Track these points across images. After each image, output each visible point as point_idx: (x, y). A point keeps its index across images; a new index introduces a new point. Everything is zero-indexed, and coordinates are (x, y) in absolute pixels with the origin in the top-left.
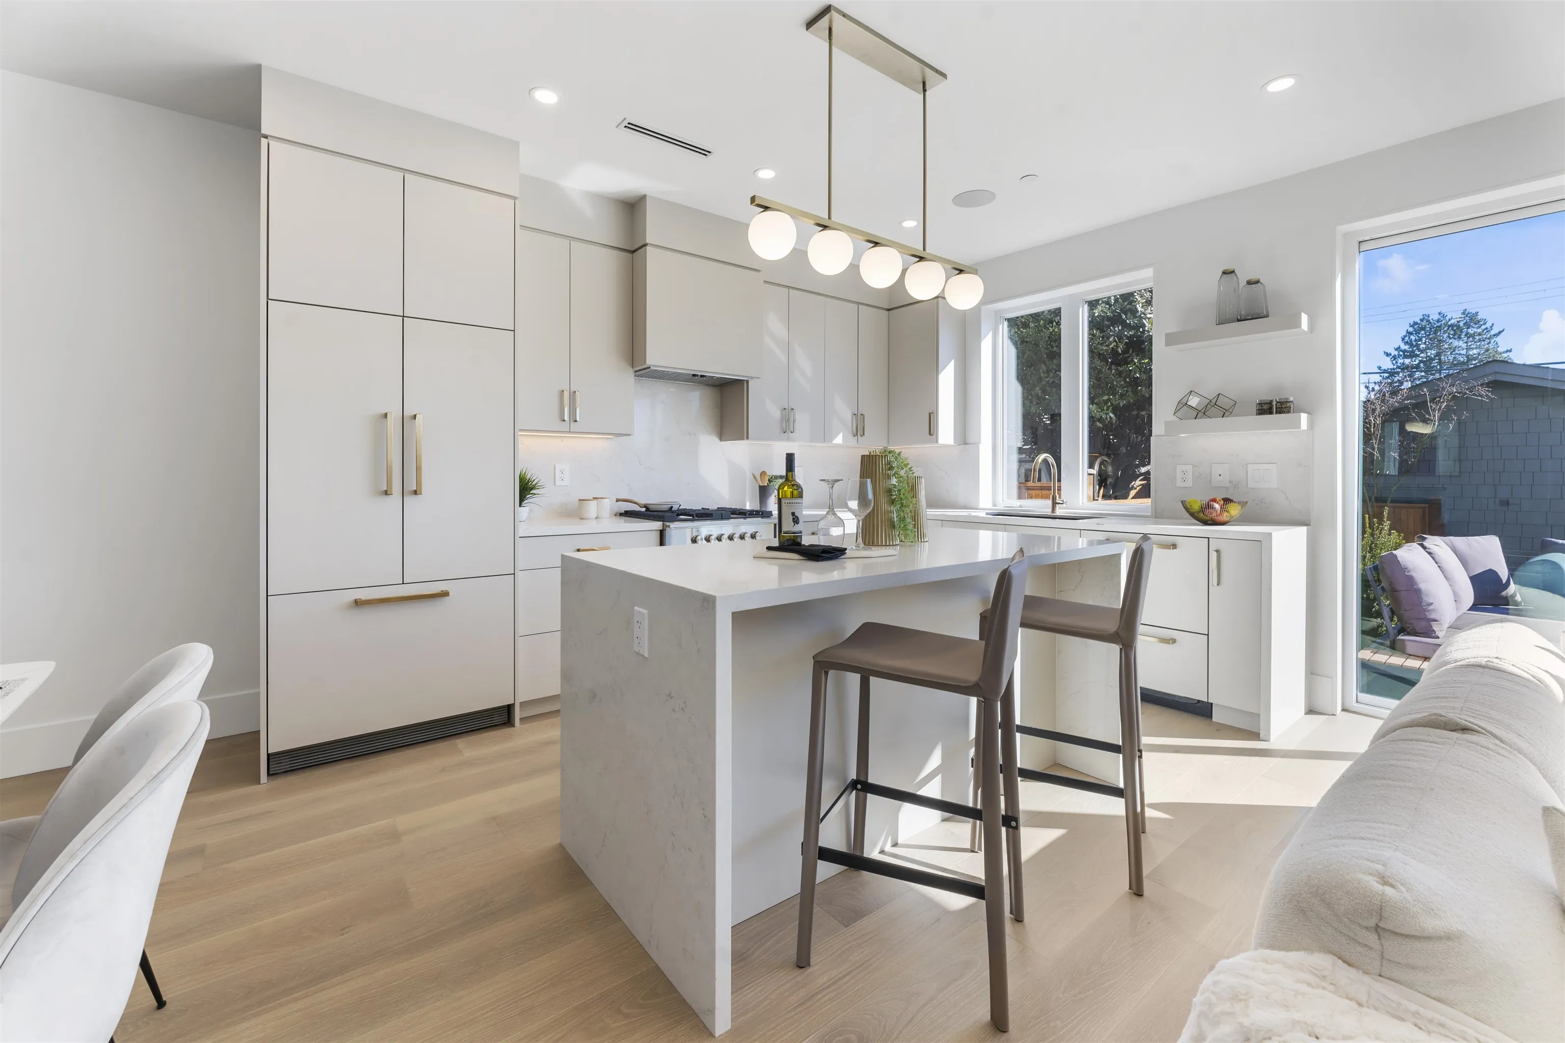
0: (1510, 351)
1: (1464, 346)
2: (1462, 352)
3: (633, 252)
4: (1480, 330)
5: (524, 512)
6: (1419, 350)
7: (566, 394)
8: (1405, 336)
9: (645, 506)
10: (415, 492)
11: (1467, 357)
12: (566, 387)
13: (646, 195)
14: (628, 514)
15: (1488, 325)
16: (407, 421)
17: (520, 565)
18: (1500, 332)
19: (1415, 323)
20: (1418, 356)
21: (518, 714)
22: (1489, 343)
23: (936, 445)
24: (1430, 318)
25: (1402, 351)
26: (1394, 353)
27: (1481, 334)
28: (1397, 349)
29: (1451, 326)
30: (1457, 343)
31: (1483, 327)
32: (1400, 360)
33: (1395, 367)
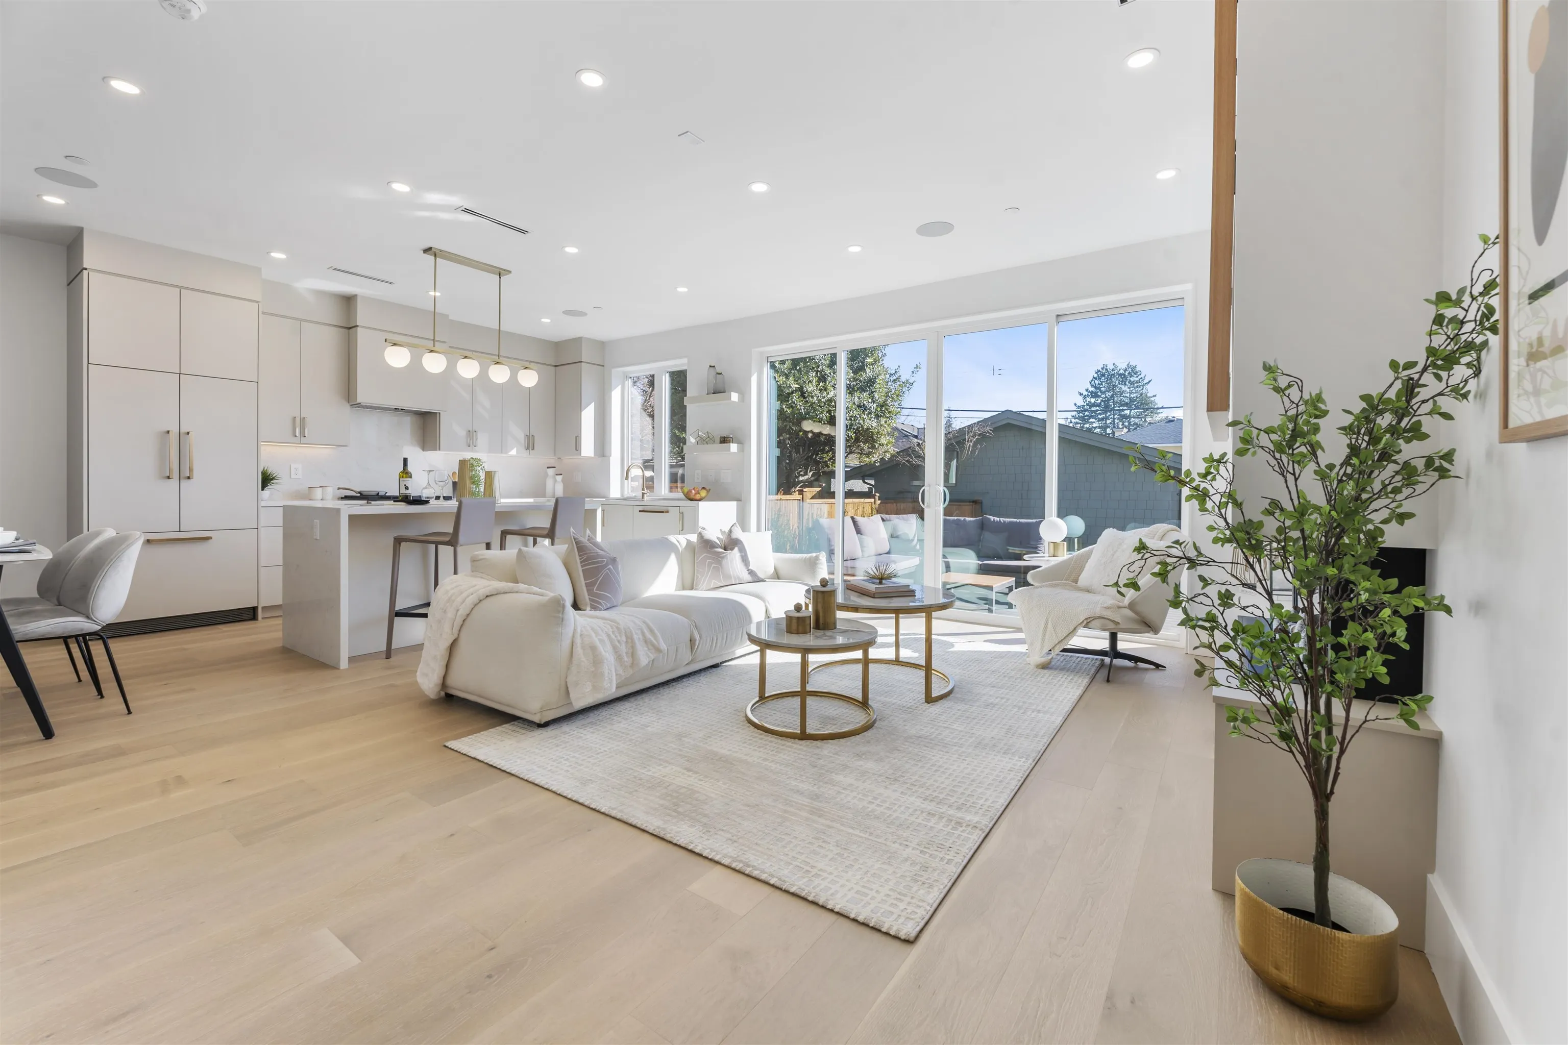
0: (1155, 396)
1: (1128, 390)
2: (1127, 395)
3: (350, 328)
4: (1138, 379)
5: (266, 493)
6: (1100, 391)
7: (298, 420)
8: (1092, 381)
9: (359, 493)
10: (189, 478)
11: (1130, 399)
12: (297, 415)
13: (357, 295)
14: (347, 498)
15: (1142, 376)
16: (183, 436)
17: (262, 524)
18: (1150, 381)
19: (1099, 371)
20: (1099, 396)
21: (260, 614)
22: (1143, 389)
23: (579, 457)
24: (1108, 368)
25: (1089, 392)
26: (1085, 393)
27: (1137, 382)
28: (1087, 390)
29: (1120, 375)
30: (1124, 388)
31: (1140, 377)
32: (1088, 399)
33: (1085, 404)
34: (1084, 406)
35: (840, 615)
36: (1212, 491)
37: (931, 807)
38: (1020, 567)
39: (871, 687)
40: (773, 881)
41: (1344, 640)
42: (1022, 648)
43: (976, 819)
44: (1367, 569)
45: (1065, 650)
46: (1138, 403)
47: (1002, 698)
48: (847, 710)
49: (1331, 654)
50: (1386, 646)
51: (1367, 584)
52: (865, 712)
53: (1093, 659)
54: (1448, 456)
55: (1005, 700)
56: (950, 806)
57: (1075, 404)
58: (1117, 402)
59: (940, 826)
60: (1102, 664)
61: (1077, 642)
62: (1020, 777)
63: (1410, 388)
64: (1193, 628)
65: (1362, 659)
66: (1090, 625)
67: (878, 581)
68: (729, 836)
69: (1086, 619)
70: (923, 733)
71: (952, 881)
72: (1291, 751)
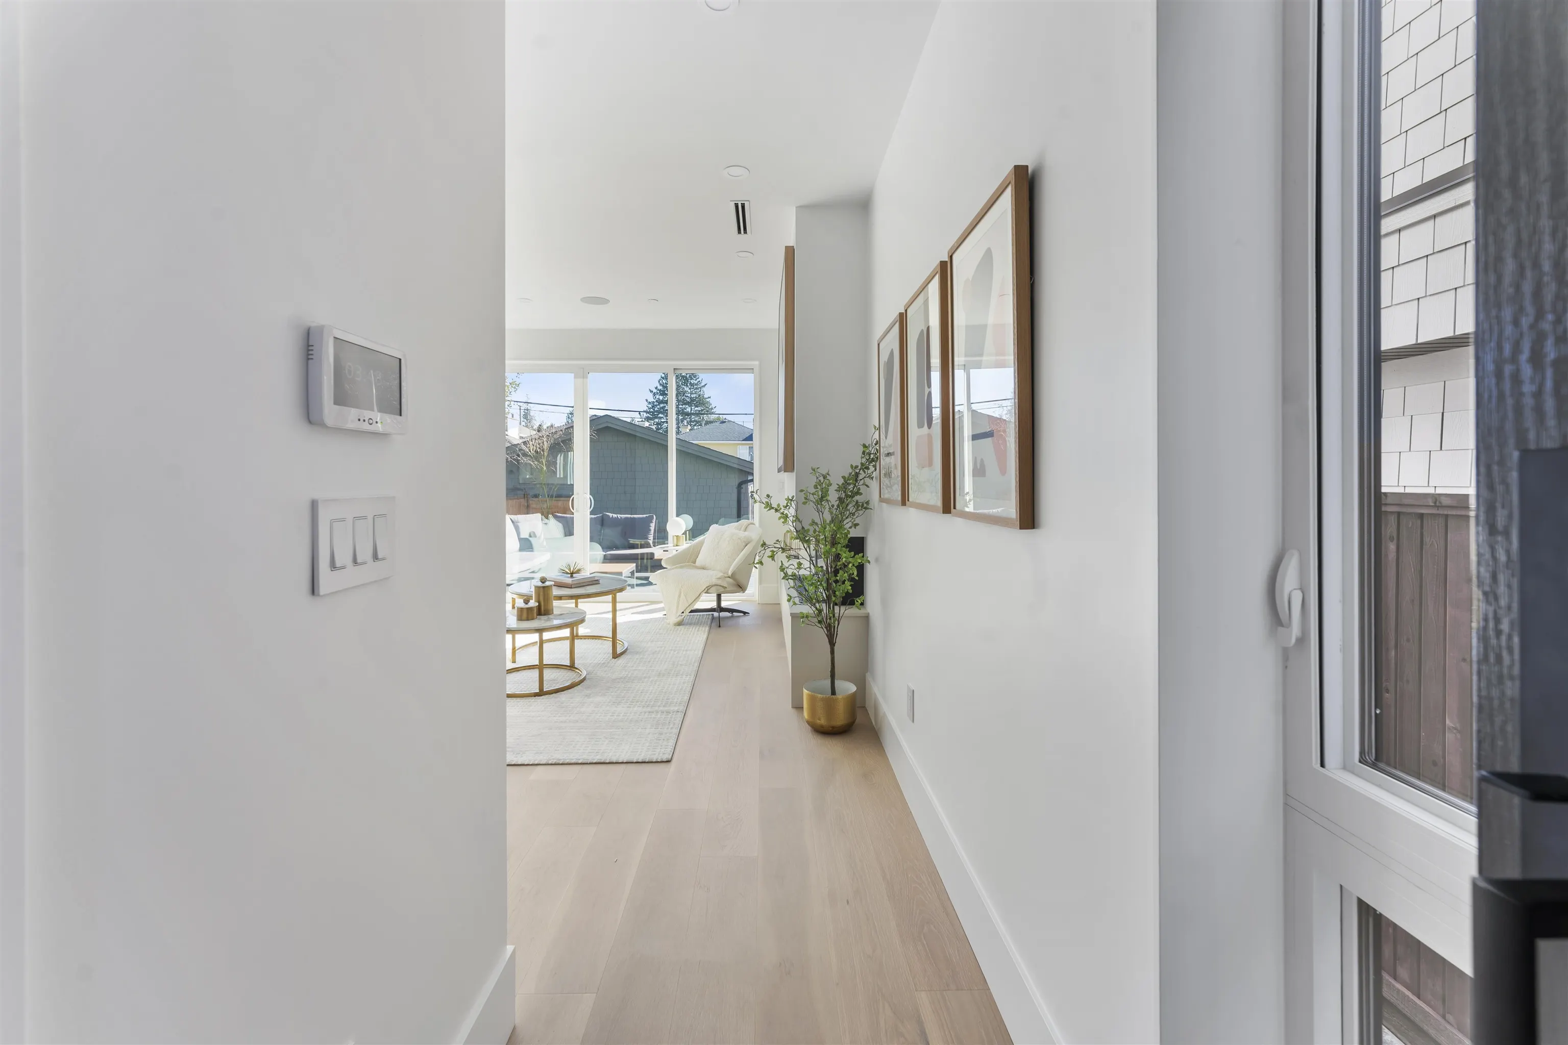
0: (710, 398)
1: (689, 391)
2: (688, 395)
4: (697, 382)
8: (660, 380)
11: (691, 399)
15: (700, 379)
18: (705, 385)
22: (700, 391)
25: (658, 390)
26: (655, 391)
27: (696, 385)
28: (656, 388)
29: (683, 377)
30: (686, 389)
31: (698, 380)
32: (657, 397)
33: (655, 401)
34: (654, 402)
35: (556, 603)
36: (789, 515)
37: (649, 709)
38: (637, 554)
39: (576, 656)
40: (580, 762)
41: (838, 578)
42: (659, 615)
43: (676, 709)
44: (844, 549)
45: (692, 611)
46: (697, 402)
47: (661, 647)
48: (560, 673)
49: (834, 584)
50: (851, 579)
51: (844, 555)
52: (574, 672)
53: (707, 615)
54: (868, 503)
55: (663, 648)
56: (659, 706)
57: (647, 400)
58: (680, 401)
59: (659, 716)
60: (713, 618)
61: (699, 605)
62: (690, 685)
63: (857, 474)
64: (787, 580)
65: (844, 585)
66: (709, 591)
67: (569, 575)
68: (535, 752)
69: (707, 587)
70: (621, 675)
71: (677, 735)
72: (822, 628)
